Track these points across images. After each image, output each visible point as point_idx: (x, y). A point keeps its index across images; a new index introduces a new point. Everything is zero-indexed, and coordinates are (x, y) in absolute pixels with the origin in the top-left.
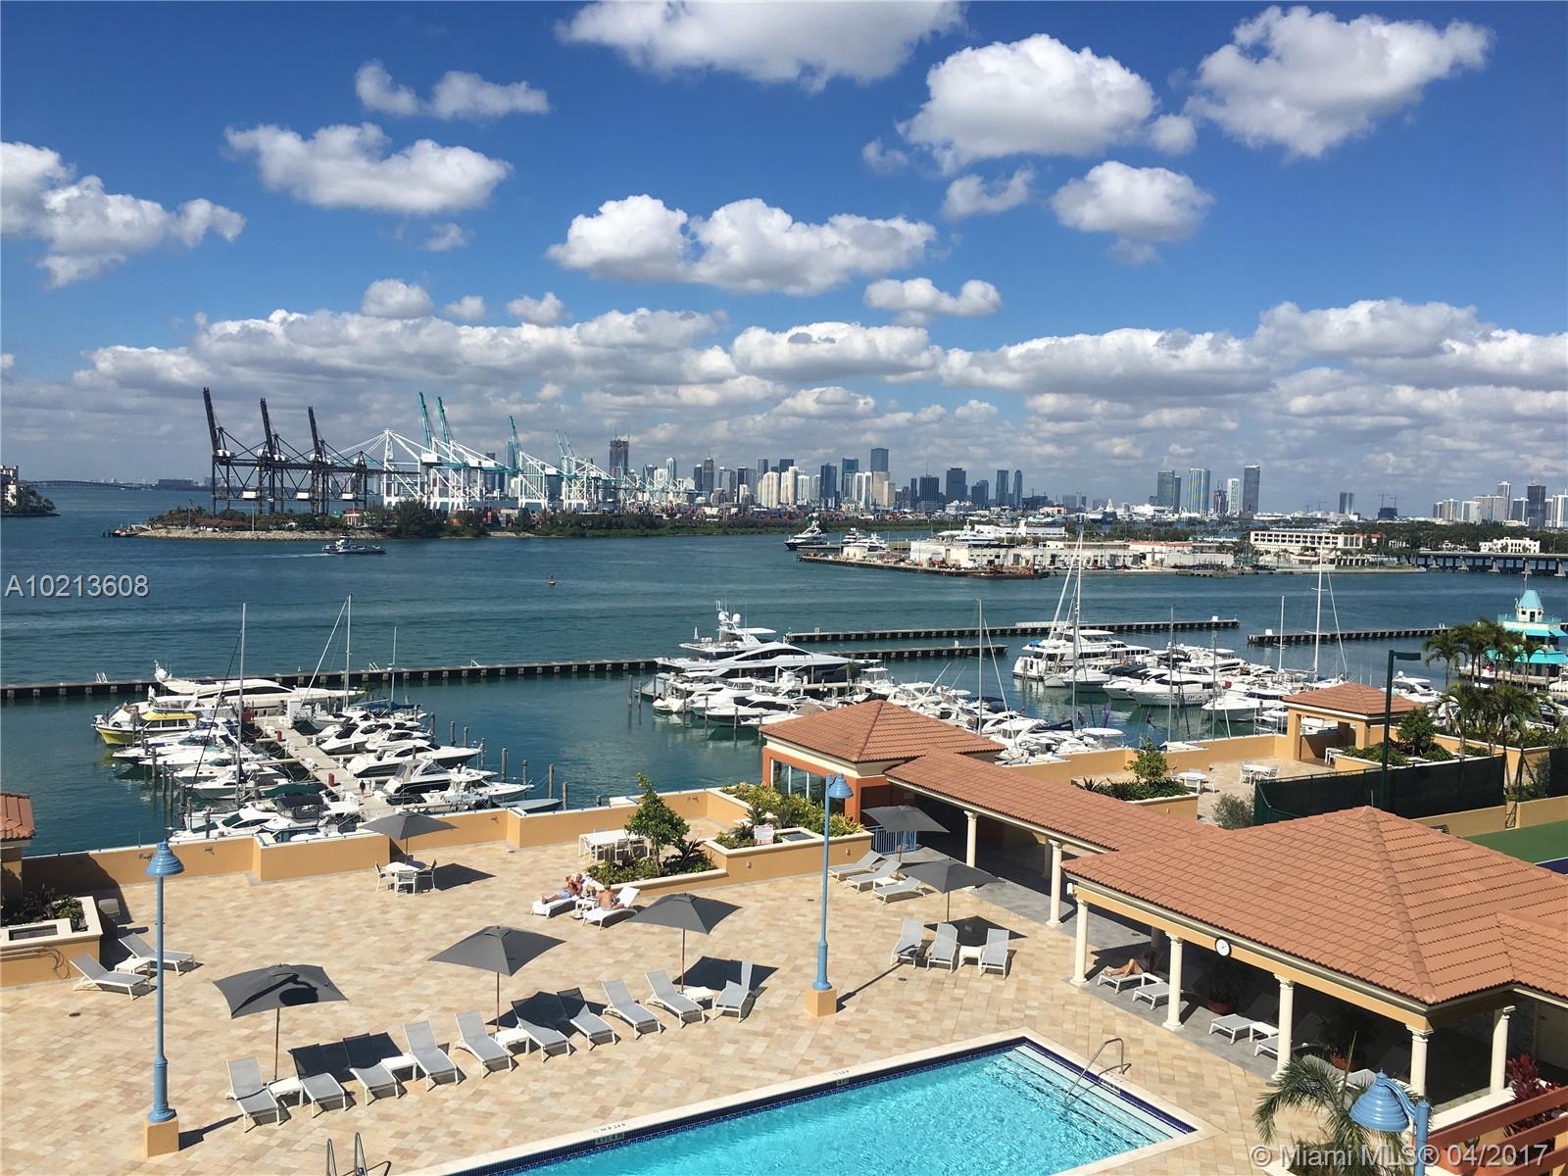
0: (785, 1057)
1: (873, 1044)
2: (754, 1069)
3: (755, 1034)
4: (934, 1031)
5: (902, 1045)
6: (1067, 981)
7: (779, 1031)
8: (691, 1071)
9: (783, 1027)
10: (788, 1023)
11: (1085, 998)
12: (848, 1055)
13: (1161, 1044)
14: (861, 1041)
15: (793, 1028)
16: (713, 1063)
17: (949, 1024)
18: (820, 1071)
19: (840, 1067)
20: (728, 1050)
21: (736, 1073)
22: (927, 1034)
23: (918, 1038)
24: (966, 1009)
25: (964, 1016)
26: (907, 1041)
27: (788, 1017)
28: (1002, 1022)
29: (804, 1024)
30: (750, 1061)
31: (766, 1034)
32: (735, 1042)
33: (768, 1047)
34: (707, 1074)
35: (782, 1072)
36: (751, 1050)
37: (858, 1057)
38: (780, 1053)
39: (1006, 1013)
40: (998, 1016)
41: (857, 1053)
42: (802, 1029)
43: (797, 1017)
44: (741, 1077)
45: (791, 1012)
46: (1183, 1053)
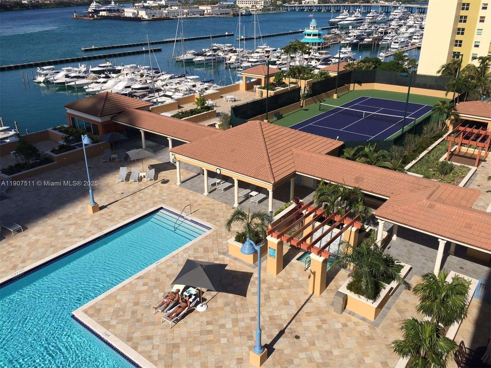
0: (82, 232)
1: (112, 220)
2: (70, 238)
3: (71, 225)
4: (133, 211)
5: (122, 218)
6: (175, 184)
7: (79, 222)
8: (47, 244)
9: (81, 220)
10: (82, 218)
11: (181, 189)
12: (104, 226)
13: (203, 201)
14: (108, 220)
15: (85, 219)
16: (55, 239)
17: (138, 207)
18: (94, 234)
19: (101, 231)
20: (61, 233)
21: (64, 241)
22: (131, 212)
23: (127, 214)
24: (143, 201)
25: (143, 203)
26: (124, 217)
27: (82, 216)
28: (155, 203)
29: (88, 217)
30: (69, 236)
31: (75, 224)
32: (63, 229)
33: (75, 229)
34: (53, 244)
35: (81, 237)
36: (69, 231)
37: (107, 226)
38: (79, 230)
39: (156, 199)
40: (154, 201)
41: (107, 224)
42: (87, 219)
43: (85, 215)
44: (66, 242)
45: (83, 213)
46: (209, 203)
